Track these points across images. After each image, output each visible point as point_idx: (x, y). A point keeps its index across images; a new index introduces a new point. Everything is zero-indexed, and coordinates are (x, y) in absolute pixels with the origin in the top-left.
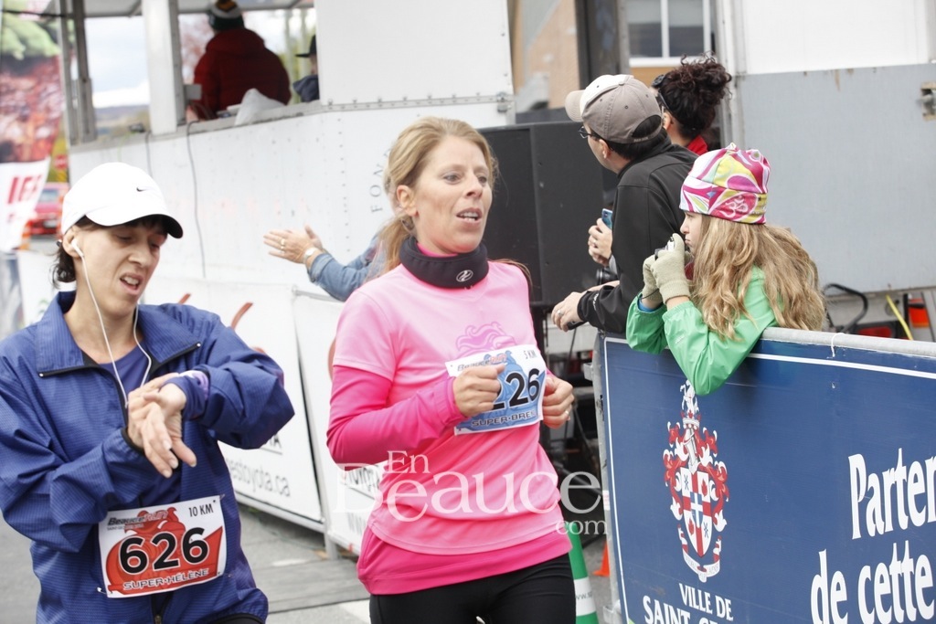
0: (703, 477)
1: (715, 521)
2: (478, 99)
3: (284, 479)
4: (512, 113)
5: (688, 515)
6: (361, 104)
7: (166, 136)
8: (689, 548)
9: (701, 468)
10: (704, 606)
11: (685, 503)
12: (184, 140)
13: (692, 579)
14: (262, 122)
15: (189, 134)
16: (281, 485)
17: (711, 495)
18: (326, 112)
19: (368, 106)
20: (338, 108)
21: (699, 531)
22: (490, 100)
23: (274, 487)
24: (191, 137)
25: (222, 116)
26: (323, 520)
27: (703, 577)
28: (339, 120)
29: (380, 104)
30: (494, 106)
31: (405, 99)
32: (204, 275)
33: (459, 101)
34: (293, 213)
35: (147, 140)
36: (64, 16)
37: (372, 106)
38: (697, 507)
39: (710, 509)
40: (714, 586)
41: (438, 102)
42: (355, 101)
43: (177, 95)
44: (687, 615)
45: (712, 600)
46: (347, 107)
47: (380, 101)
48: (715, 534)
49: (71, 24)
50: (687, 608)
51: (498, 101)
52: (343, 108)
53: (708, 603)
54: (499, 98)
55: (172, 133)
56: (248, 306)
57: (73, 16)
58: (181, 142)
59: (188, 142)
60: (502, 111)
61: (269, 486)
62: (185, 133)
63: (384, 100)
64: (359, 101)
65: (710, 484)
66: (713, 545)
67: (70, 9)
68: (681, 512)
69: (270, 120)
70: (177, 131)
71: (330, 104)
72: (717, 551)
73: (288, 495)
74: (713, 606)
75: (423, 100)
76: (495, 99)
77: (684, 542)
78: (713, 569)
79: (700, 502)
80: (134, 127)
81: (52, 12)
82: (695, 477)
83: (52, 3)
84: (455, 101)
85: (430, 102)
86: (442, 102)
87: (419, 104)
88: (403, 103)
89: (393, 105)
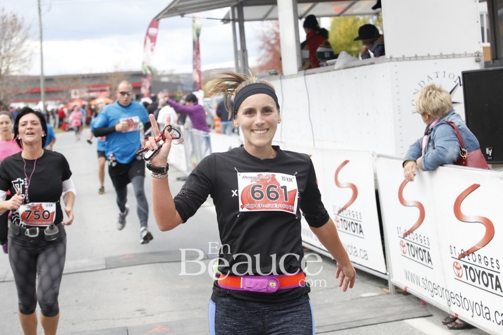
2: (466, 55)
3: (365, 251)
4: (483, 62)
6: (407, 57)
7: (291, 76)
12: (303, 78)
14: (349, 68)
15: (305, 75)
16: (363, 254)
18: (389, 62)
19: (410, 59)
20: (395, 60)
22: (471, 55)
23: (359, 255)
24: (306, 76)
25: (322, 66)
26: (388, 273)
28: (396, 66)
29: (416, 57)
30: (473, 59)
31: (429, 55)
32: (314, 145)
33: (456, 56)
34: (367, 114)
35: (281, 79)
36: (234, 20)
37: (412, 59)
41: (446, 57)
42: (403, 56)
43: (298, 56)
46: (399, 59)
47: (416, 56)
49: (237, 24)
51: (476, 56)
52: (397, 60)
54: (476, 55)
55: (295, 75)
56: (346, 162)
57: (238, 20)
58: (301, 79)
59: (305, 79)
60: (477, 61)
61: (356, 254)
62: (303, 74)
63: (418, 55)
64: (405, 56)
67: (236, 17)
69: (354, 67)
70: (298, 73)
71: (391, 58)
73: (367, 259)
75: (438, 56)
76: (474, 55)
80: (272, 72)
81: (227, 18)
83: (228, 14)
84: (454, 56)
85: (441, 56)
86: (447, 57)
87: (436, 57)
88: (429, 57)
89: (423, 58)
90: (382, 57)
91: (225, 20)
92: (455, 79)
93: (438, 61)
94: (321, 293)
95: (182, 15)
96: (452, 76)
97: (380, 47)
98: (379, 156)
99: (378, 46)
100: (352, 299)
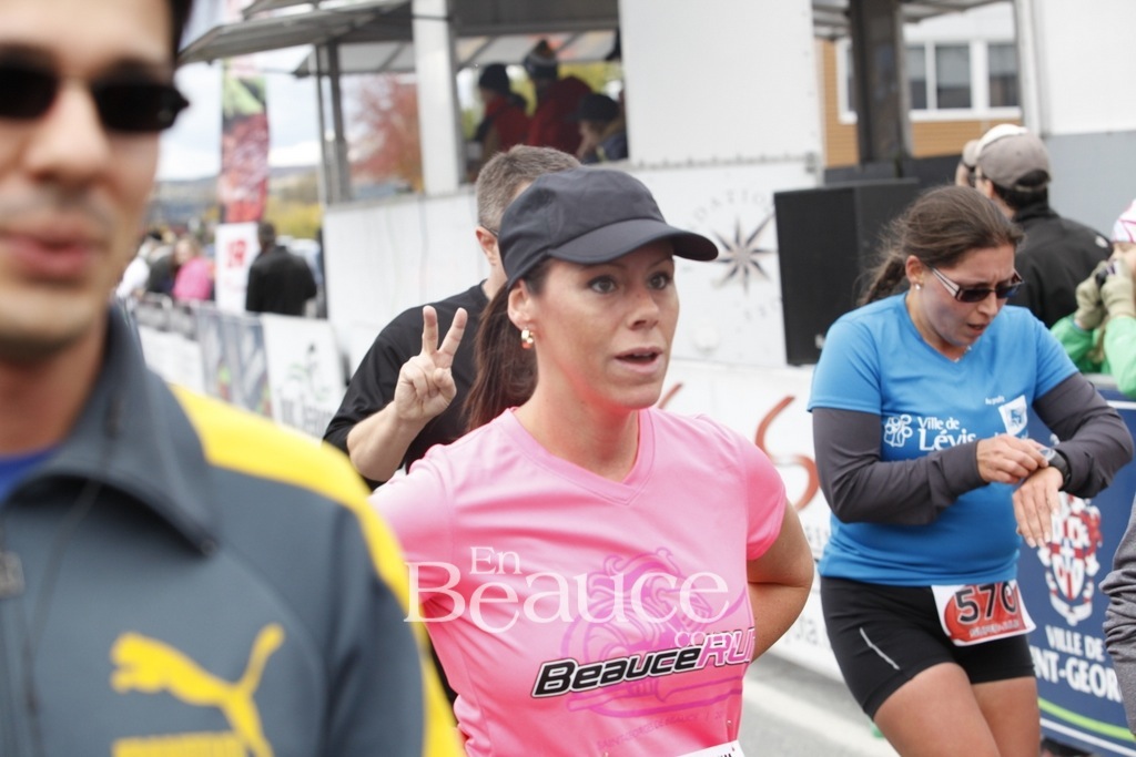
0: (1075, 523)
1: (1086, 565)
2: (787, 159)
5: (1057, 561)
6: (672, 163)
7: (444, 196)
8: (1059, 593)
9: (1073, 514)
10: (1073, 645)
11: (1054, 548)
13: (1061, 622)
17: (1083, 540)
19: (678, 166)
20: (649, 167)
21: (1069, 577)
22: (797, 159)
27: (1072, 620)
29: (690, 164)
30: (801, 166)
31: (714, 159)
33: (767, 161)
35: (421, 201)
36: (320, 74)
37: (682, 166)
38: (1067, 552)
39: (1081, 553)
40: (1084, 628)
41: (747, 162)
42: (665, 162)
43: (459, 154)
44: (1054, 657)
45: (1082, 641)
46: (656, 166)
47: (690, 161)
48: (1087, 578)
49: (326, 83)
50: (1055, 650)
51: (806, 161)
52: (653, 167)
53: (1077, 644)
54: (808, 158)
55: (452, 193)
57: (328, 74)
58: (463, 202)
60: (810, 170)
62: (468, 193)
63: (694, 160)
64: (669, 161)
65: (1082, 529)
66: (1084, 587)
67: (325, 66)
68: (1050, 557)
70: (457, 190)
71: (640, 163)
72: (1088, 594)
74: (1083, 647)
75: (732, 160)
76: (803, 158)
77: (1052, 586)
78: (1083, 612)
79: (1071, 546)
80: (401, 187)
81: (304, 70)
82: (1066, 525)
83: (306, 62)
84: (763, 160)
85: (739, 161)
86: (751, 162)
87: (728, 163)
88: (715, 163)
89: (703, 164)
91: (300, 73)
92: (765, 205)
93: (733, 170)
96: (759, 199)
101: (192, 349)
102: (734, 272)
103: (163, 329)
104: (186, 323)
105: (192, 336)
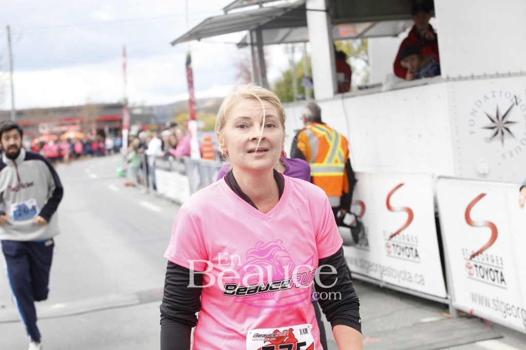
2: (521, 74)
3: (421, 276)
6: (463, 77)
7: (325, 100)
12: (340, 101)
14: (396, 89)
15: (343, 98)
16: (419, 279)
18: (445, 82)
19: (467, 79)
20: (452, 80)
23: (414, 280)
24: (344, 100)
26: (449, 297)
28: (453, 86)
29: (473, 77)
31: (485, 74)
33: (512, 75)
34: (420, 136)
36: (252, 44)
37: (469, 79)
42: (460, 76)
43: (333, 79)
46: (456, 79)
47: (472, 75)
49: (256, 48)
52: (454, 79)
55: (331, 98)
56: (400, 185)
57: (257, 45)
58: (338, 102)
59: (343, 103)
61: (410, 279)
62: (341, 98)
63: (474, 75)
67: (255, 40)
69: (402, 88)
70: (334, 97)
71: (448, 77)
73: (423, 284)
75: (494, 75)
80: (298, 97)
81: (244, 42)
83: (245, 38)
84: (510, 75)
85: (498, 75)
86: (503, 76)
87: (492, 76)
88: (485, 76)
89: (479, 77)
90: (436, 78)
91: (242, 45)
92: (511, 98)
93: (495, 80)
94: (378, 320)
95: (199, 39)
96: (508, 95)
97: (435, 68)
98: (440, 177)
99: (432, 67)
100: (414, 325)
101: (184, 179)
102: (497, 133)
103: (169, 170)
104: (182, 167)
105: (184, 173)
